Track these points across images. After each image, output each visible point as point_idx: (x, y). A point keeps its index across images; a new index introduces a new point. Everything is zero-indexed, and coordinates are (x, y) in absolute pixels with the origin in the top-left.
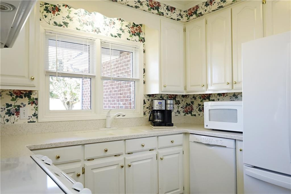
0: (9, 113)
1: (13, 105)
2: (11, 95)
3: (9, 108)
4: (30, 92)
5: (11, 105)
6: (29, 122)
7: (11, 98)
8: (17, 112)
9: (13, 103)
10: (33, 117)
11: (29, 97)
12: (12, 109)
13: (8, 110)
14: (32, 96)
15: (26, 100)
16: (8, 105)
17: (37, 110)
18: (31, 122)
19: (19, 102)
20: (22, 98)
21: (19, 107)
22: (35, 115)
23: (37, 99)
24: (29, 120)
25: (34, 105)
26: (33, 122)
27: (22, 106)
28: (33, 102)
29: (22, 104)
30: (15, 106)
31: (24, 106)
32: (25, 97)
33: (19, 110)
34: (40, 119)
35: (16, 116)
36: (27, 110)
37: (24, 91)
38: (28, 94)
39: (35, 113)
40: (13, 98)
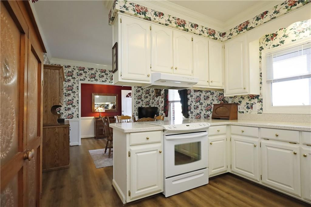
0: (248, 108)
1: (250, 103)
2: (249, 98)
3: (248, 105)
4: (258, 96)
5: (248, 104)
6: (258, 113)
7: (248, 99)
8: (252, 107)
9: (249, 102)
10: (260, 110)
11: (258, 98)
12: (249, 105)
13: (247, 106)
14: (260, 98)
15: (256, 100)
16: (247, 104)
17: (262, 106)
18: (259, 113)
19: (253, 101)
20: (254, 99)
21: (252, 104)
22: (261, 109)
23: (262, 99)
24: (258, 112)
25: (261, 103)
26: (260, 113)
27: (254, 103)
28: (260, 101)
29: (254, 102)
30: (250, 104)
31: (255, 103)
32: (256, 98)
33: (252, 106)
34: (264, 111)
35: (251, 110)
36: (257, 106)
37: (255, 95)
38: (257, 97)
39: (261, 108)
40: (249, 99)
